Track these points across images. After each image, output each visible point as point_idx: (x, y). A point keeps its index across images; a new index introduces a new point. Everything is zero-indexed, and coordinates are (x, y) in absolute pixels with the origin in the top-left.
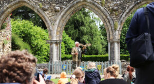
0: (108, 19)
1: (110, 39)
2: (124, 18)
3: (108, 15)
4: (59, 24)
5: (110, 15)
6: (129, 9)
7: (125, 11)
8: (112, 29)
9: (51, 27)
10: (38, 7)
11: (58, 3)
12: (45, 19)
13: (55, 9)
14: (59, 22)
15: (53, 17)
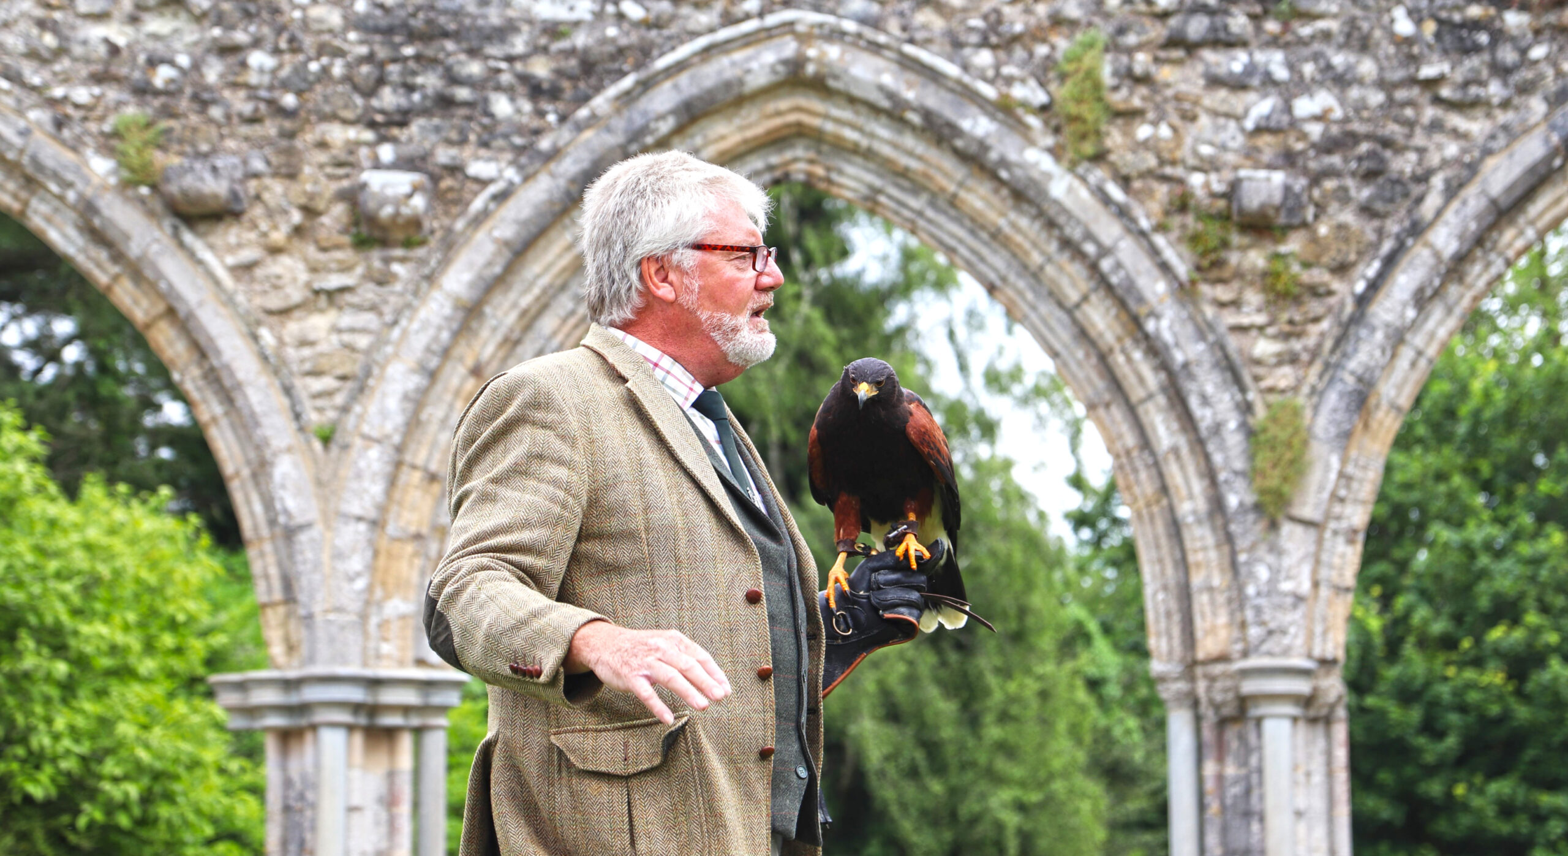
0: (1155, 349)
1: (1191, 666)
2: (1398, 337)
3: (1155, 288)
4: (413, 424)
5: (1185, 292)
6: (1473, 200)
7: (1417, 229)
8: (1217, 504)
9: (285, 469)
10: (101, 166)
11: (402, 118)
12: (201, 350)
13: (352, 197)
14: (417, 402)
15: (318, 324)
